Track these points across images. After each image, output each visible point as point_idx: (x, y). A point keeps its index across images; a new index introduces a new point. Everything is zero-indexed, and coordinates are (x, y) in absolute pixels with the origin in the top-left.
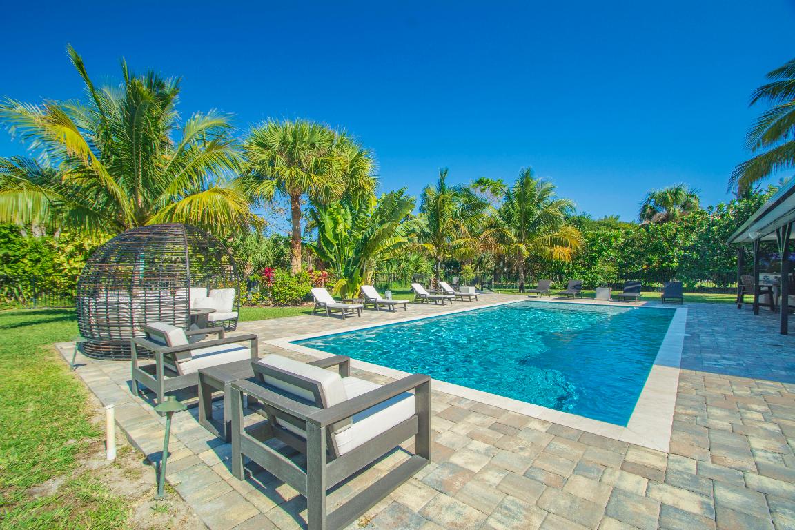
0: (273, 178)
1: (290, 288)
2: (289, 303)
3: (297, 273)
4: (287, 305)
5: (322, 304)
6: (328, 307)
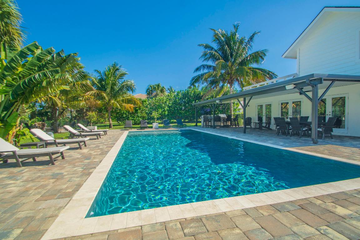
5: (6, 153)
6: (18, 155)
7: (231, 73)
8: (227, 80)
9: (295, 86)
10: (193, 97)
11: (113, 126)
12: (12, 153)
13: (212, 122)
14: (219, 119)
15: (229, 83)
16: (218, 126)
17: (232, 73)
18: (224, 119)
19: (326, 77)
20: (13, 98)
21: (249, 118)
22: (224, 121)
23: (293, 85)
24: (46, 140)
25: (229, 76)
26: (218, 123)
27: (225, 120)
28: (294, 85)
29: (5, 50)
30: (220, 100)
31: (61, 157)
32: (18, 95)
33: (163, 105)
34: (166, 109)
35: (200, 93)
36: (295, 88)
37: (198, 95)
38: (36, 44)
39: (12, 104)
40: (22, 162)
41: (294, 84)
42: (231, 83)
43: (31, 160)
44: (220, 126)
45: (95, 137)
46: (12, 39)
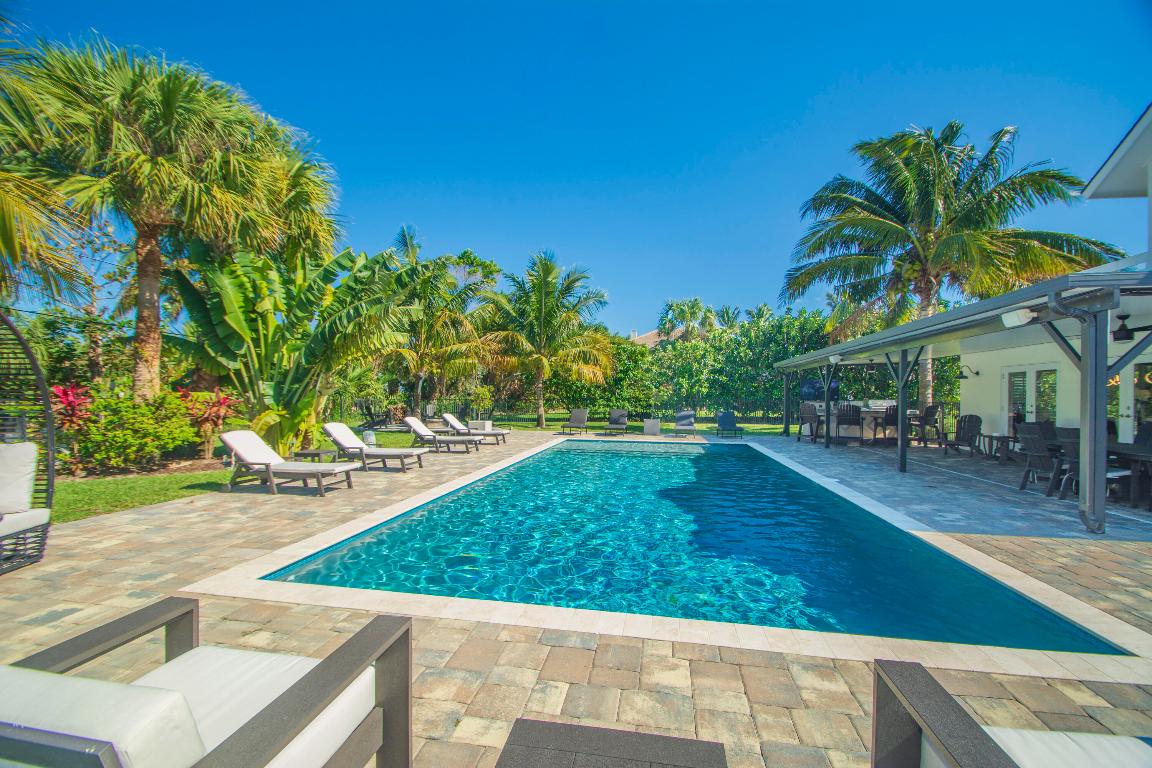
0: (98, 172)
1: (136, 431)
2: (133, 468)
3: (150, 397)
4: (125, 471)
5: (257, 467)
6: (274, 473)
7: (926, 257)
8: (909, 280)
9: (1035, 315)
10: (798, 339)
11: (547, 420)
12: (263, 467)
13: (833, 426)
14: (853, 417)
15: (917, 290)
16: (855, 439)
17: (930, 257)
18: (875, 419)
19: (1135, 282)
20: (308, 362)
21: (971, 416)
22: (877, 425)
23: (1028, 310)
24: (348, 446)
25: (917, 267)
26: (854, 431)
27: (880, 420)
28: (1032, 311)
29: (304, 267)
30: (841, 355)
31: (346, 483)
32: (315, 357)
33: (696, 365)
34: (703, 377)
35: (822, 327)
36: (1034, 321)
37: (817, 331)
38: (349, 253)
39: (307, 372)
40: (277, 485)
41: (1032, 309)
42: (926, 291)
43: (300, 483)
44: (863, 442)
45: (462, 448)
46: (316, 244)
